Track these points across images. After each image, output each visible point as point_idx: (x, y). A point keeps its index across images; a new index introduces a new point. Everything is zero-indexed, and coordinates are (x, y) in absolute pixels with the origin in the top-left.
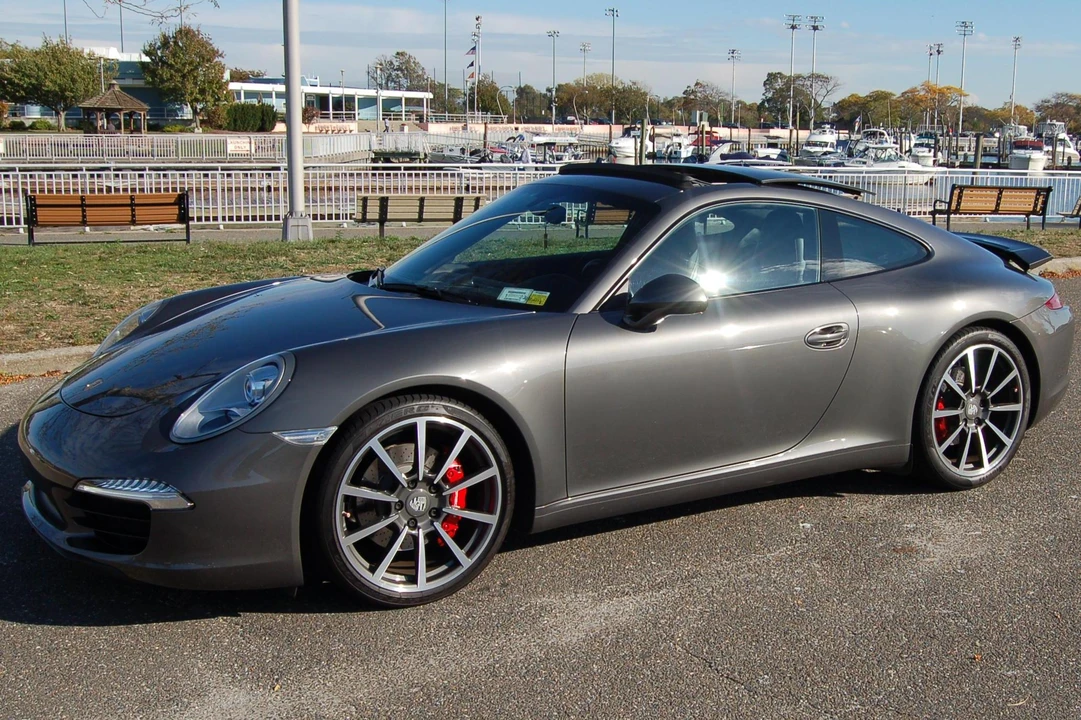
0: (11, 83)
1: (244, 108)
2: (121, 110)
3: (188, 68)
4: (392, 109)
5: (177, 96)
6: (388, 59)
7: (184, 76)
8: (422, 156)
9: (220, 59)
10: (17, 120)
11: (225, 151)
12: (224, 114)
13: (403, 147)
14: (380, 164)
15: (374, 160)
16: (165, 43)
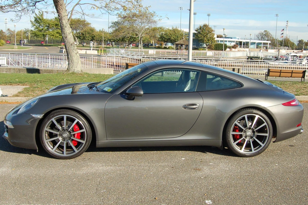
0: (164, 38)
1: (219, 44)
2: (184, 44)
3: (205, 34)
4: (259, 45)
5: (202, 41)
6: (262, 32)
7: (204, 36)
8: (261, 58)
9: (213, 32)
10: (166, 46)
11: (206, 55)
12: (214, 46)
13: (256, 56)
14: (249, 60)
15: (248, 59)
16: (200, 28)
